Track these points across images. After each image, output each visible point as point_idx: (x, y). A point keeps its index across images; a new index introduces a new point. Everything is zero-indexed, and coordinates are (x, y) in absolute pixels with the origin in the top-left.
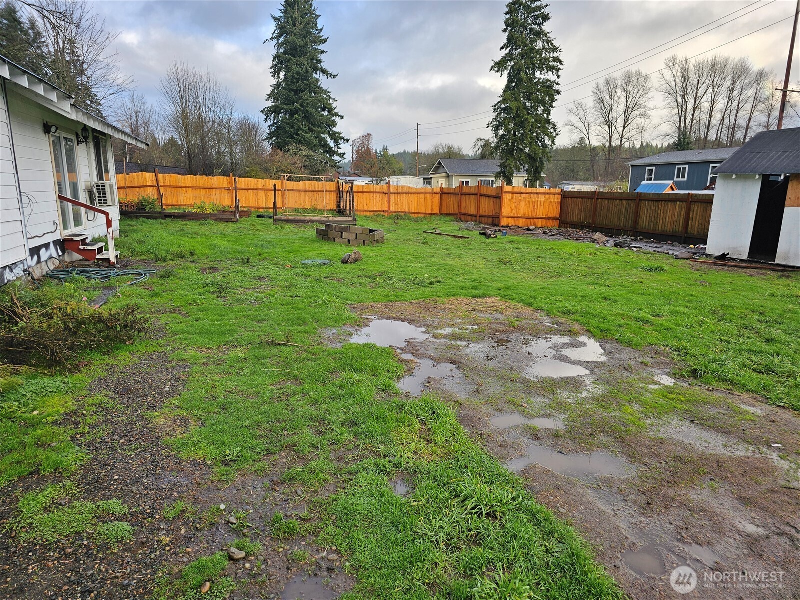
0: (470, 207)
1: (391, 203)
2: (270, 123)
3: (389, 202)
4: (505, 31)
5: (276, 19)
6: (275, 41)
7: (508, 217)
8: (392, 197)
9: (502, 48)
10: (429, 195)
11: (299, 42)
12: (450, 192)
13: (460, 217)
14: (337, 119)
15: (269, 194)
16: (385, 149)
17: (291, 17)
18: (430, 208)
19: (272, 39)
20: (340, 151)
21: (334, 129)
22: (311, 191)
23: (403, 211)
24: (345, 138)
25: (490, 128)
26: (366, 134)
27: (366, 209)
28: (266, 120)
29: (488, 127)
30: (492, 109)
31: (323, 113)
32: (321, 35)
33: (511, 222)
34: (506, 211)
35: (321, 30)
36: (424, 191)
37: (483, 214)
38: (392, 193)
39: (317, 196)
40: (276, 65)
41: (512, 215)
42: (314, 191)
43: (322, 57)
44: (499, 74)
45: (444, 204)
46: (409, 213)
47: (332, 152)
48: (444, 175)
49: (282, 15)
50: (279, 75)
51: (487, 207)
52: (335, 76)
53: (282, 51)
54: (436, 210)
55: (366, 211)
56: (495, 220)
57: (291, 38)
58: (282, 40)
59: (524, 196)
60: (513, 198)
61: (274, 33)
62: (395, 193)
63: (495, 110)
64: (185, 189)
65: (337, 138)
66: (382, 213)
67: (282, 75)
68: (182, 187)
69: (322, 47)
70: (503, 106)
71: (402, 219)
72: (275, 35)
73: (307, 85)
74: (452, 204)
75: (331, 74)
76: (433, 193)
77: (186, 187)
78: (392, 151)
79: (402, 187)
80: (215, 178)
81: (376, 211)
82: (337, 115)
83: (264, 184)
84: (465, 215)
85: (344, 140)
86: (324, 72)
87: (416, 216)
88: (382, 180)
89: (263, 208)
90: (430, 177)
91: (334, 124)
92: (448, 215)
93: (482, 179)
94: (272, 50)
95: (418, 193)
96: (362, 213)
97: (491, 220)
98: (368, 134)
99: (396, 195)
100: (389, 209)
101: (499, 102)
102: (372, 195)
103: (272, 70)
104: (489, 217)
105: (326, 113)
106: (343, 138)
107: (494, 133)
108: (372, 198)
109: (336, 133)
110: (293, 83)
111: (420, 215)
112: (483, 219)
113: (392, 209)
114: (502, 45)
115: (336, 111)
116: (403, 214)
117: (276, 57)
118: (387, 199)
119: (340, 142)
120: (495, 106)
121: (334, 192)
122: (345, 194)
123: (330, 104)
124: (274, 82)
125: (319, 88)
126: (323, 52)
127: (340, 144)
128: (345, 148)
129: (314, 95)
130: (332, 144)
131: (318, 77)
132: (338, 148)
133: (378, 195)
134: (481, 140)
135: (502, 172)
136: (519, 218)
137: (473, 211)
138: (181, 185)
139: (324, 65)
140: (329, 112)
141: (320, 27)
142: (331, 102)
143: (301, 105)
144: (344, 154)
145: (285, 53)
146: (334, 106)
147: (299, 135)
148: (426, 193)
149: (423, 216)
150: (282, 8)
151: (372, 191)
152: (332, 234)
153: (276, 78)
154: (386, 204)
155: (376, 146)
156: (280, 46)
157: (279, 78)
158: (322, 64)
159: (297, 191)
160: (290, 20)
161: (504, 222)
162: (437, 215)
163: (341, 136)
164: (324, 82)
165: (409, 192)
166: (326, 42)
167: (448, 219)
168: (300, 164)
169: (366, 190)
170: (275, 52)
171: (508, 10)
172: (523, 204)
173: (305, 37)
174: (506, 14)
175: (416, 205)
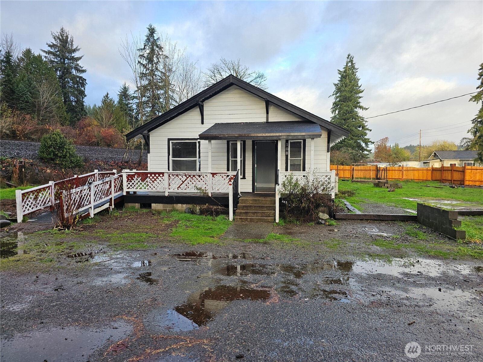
0: (448, 176)
1: (404, 175)
3: (403, 174)
4: (479, 79)
5: (335, 85)
6: (335, 96)
7: (469, 181)
8: (404, 172)
9: (478, 88)
10: (425, 171)
11: (348, 95)
12: (436, 169)
13: (442, 181)
14: (367, 132)
15: (345, 172)
16: (397, 145)
17: (344, 83)
18: (426, 177)
19: (333, 95)
20: (368, 149)
21: (365, 137)
22: (364, 170)
23: (410, 178)
24: (372, 142)
25: (470, 133)
26: (385, 138)
29: (468, 133)
30: (471, 122)
31: (359, 129)
32: (360, 89)
33: (471, 183)
34: (467, 177)
35: (360, 87)
36: (422, 169)
37: (455, 179)
38: (404, 170)
39: (366, 172)
40: (334, 107)
41: (472, 180)
42: (365, 170)
43: (360, 100)
44: (476, 102)
45: (434, 175)
46: (414, 179)
47: (363, 149)
48: (439, 160)
49: (339, 82)
50: (335, 112)
51: (457, 176)
52: (367, 109)
53: (338, 100)
54: (430, 178)
55: (390, 179)
56: (461, 183)
57: (344, 94)
58: (338, 95)
59: (479, 171)
60: (471, 172)
62: (406, 170)
63: (473, 122)
65: (367, 142)
66: (399, 180)
67: (337, 112)
69: (360, 95)
70: (479, 120)
71: (410, 182)
72: (334, 93)
73: (351, 116)
74: (438, 175)
75: (365, 108)
76: (427, 170)
78: (402, 146)
79: (410, 167)
81: (396, 179)
82: (368, 129)
84: (445, 180)
85: (371, 143)
86: (361, 107)
87: (417, 181)
88: (396, 164)
89: (342, 177)
90: (428, 162)
91: (366, 134)
92: (435, 180)
93: (466, 162)
94: (333, 100)
95: (419, 170)
97: (459, 182)
98: (386, 138)
99: (407, 171)
100: (403, 178)
101: (476, 118)
102: (394, 171)
103: (332, 110)
104: (458, 181)
105: (361, 129)
106: (371, 142)
107: (473, 135)
108: (394, 173)
109: (367, 139)
110: (343, 115)
111: (420, 181)
112: (455, 182)
113: (404, 178)
114: (478, 86)
115: (367, 127)
116: (410, 180)
117: (334, 103)
118: (401, 173)
119: (369, 144)
120: (473, 120)
121: (375, 170)
122: (381, 171)
123: (364, 124)
124: (333, 115)
125: (357, 116)
126: (360, 97)
127: (368, 145)
128: (371, 147)
129: (354, 120)
130: (363, 145)
131: (357, 110)
132: (367, 147)
133: (397, 171)
134: (466, 139)
135: (479, 158)
136: (476, 181)
137: (450, 178)
139: (361, 104)
140: (362, 128)
141: (359, 85)
142: (364, 122)
143: (347, 126)
144: (371, 150)
145: (339, 101)
146: (366, 125)
147: (345, 142)
148: (423, 170)
149: (421, 181)
150: (340, 79)
151: (394, 169)
152: (380, 185)
153: (334, 113)
154: (401, 175)
155: (390, 144)
156: (337, 98)
157: (335, 113)
158: (360, 104)
159: (357, 170)
160: (344, 84)
161: (467, 183)
162: (430, 180)
163: (370, 140)
164: (360, 113)
165: (414, 170)
166: (362, 92)
167: (436, 182)
168: (347, 157)
169: (391, 169)
170: (334, 101)
171: (481, 67)
172: (478, 175)
173: (351, 92)
174: (480, 69)
175: (417, 176)
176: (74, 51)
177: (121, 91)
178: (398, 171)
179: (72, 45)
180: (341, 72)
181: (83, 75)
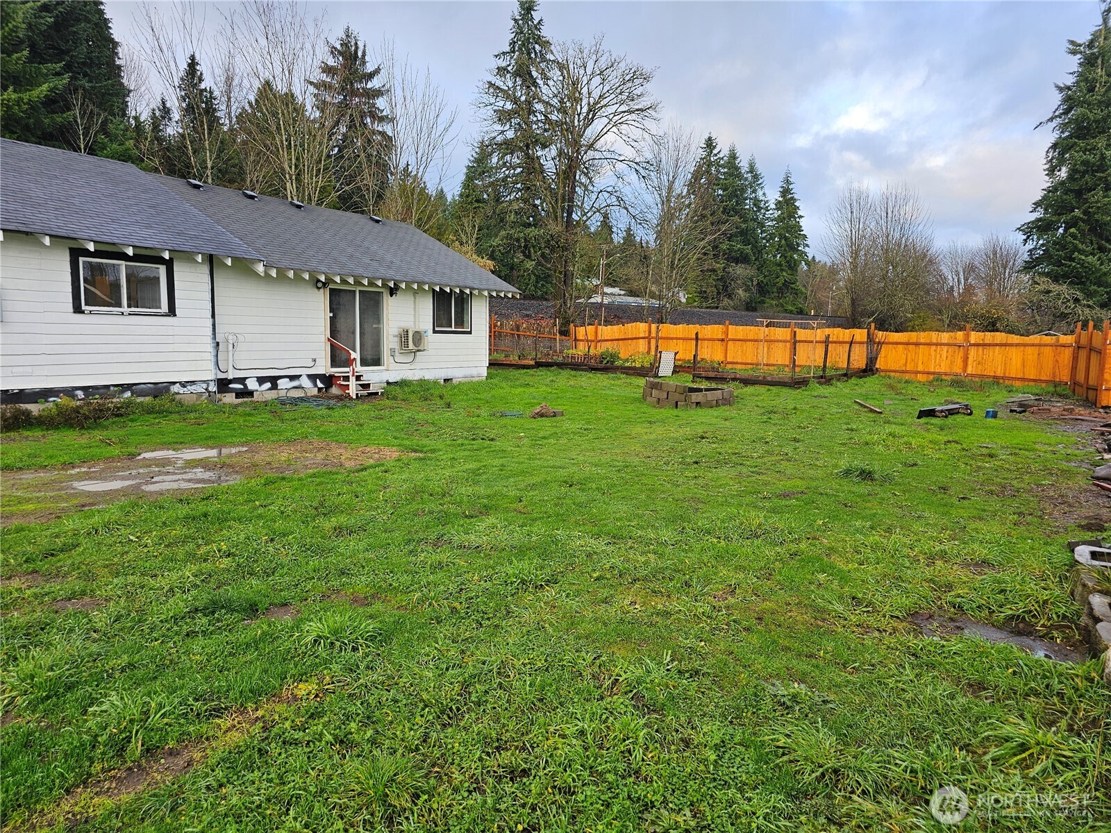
0: (1083, 369)
1: (970, 362)
2: (1030, 245)
3: (965, 360)
5: (1062, 89)
6: (1057, 121)
10: (1047, 349)
15: (772, 346)
17: (1089, 79)
18: (1050, 372)
19: (1051, 119)
23: (992, 374)
27: (920, 368)
28: (1025, 241)
36: (1037, 341)
38: (971, 345)
40: (1055, 158)
46: (1005, 378)
49: (1075, 79)
50: (1058, 171)
53: (1067, 133)
54: (1064, 376)
55: (920, 372)
58: (1069, 117)
61: (1057, 109)
62: (977, 345)
64: (675, 341)
66: (951, 377)
67: (1064, 170)
68: (672, 339)
71: (988, 385)
72: (1057, 114)
73: (1100, 178)
76: (1056, 345)
77: (677, 339)
80: (709, 326)
81: (940, 373)
83: (766, 333)
84: (1078, 383)
87: (1017, 382)
96: (913, 375)
100: (965, 371)
103: (1048, 166)
111: (1026, 381)
113: (969, 371)
116: (991, 380)
117: (1055, 146)
133: (945, 348)
138: (671, 336)
145: (1071, 137)
148: (1040, 345)
151: (934, 341)
153: (1053, 176)
154: (959, 362)
157: (1058, 175)
162: (1065, 383)
170: (1054, 137)
175: (1019, 364)
176: (371, 76)
177: (472, 159)
178: (951, 349)
179: (364, 63)
180: (1080, 45)
181: (388, 129)
